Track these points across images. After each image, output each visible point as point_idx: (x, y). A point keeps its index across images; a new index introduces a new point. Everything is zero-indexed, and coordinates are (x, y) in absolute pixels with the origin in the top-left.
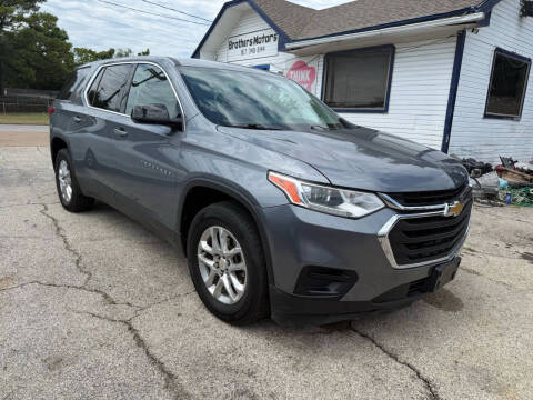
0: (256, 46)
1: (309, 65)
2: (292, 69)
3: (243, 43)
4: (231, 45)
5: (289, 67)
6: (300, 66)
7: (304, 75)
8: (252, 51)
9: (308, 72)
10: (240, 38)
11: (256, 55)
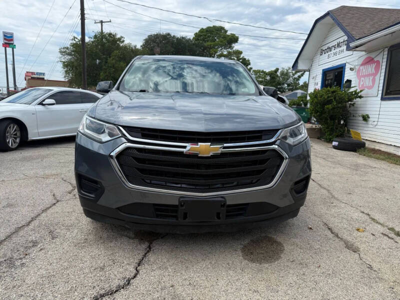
0: (338, 50)
1: (376, 59)
2: (362, 64)
3: (330, 49)
4: (323, 52)
5: (360, 63)
6: (369, 61)
7: (371, 69)
8: (335, 54)
9: (374, 66)
10: (327, 46)
11: (338, 56)
